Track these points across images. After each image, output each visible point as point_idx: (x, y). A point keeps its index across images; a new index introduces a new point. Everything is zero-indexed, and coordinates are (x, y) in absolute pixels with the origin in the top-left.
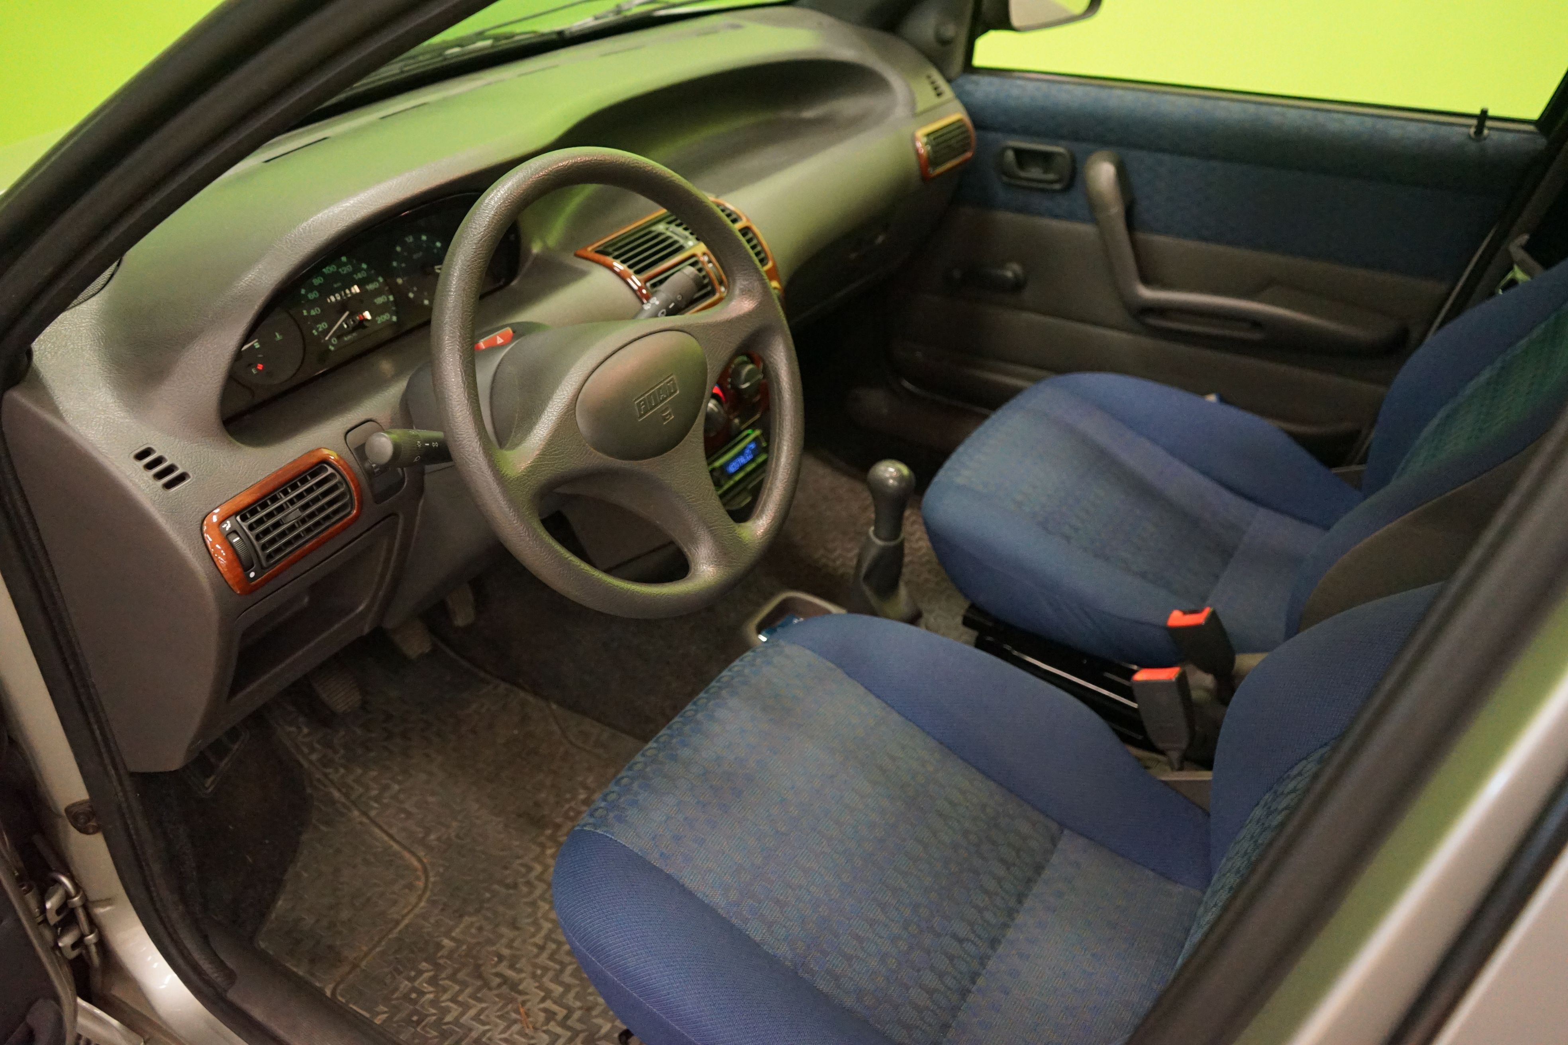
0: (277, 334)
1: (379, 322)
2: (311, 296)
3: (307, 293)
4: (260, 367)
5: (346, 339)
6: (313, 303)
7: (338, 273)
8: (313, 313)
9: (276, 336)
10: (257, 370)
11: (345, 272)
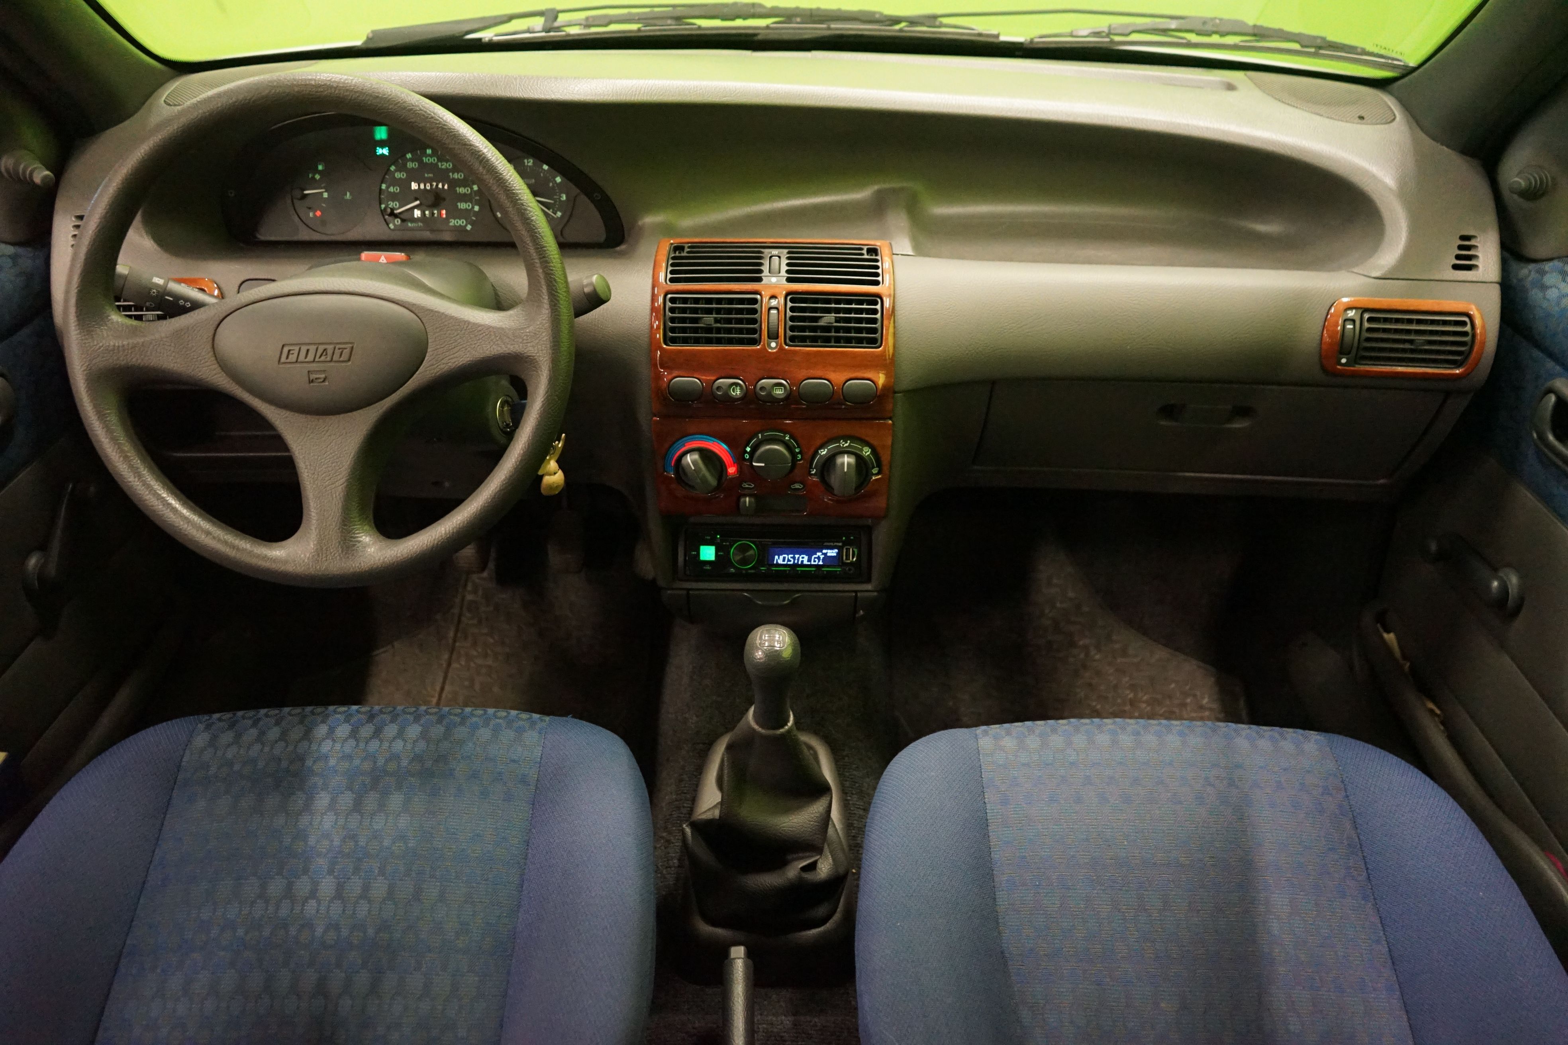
0: (348, 194)
1: (451, 224)
2: (398, 175)
3: (396, 171)
4: (318, 213)
5: (410, 224)
6: (395, 182)
7: (436, 165)
8: (391, 189)
9: (346, 195)
10: (315, 215)
11: (443, 167)
